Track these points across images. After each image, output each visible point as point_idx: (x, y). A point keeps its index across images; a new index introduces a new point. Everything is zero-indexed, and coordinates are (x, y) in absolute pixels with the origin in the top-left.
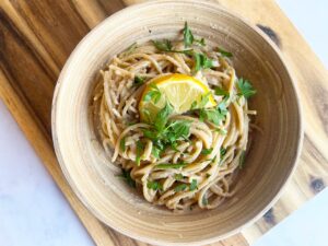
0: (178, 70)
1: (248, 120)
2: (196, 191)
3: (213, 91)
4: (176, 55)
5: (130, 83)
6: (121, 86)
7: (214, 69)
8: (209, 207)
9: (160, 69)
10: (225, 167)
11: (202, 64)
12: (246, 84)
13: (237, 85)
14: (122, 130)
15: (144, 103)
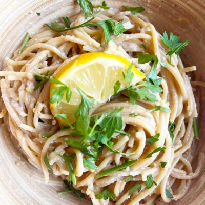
0: (85, 48)
1: (188, 79)
2: (154, 187)
3: (136, 60)
4: (76, 31)
5: (31, 86)
6: (21, 93)
7: (128, 32)
8: (176, 198)
9: (63, 55)
10: (180, 144)
11: (111, 31)
12: (172, 37)
13: (162, 42)
14: (41, 146)
15: (55, 105)
